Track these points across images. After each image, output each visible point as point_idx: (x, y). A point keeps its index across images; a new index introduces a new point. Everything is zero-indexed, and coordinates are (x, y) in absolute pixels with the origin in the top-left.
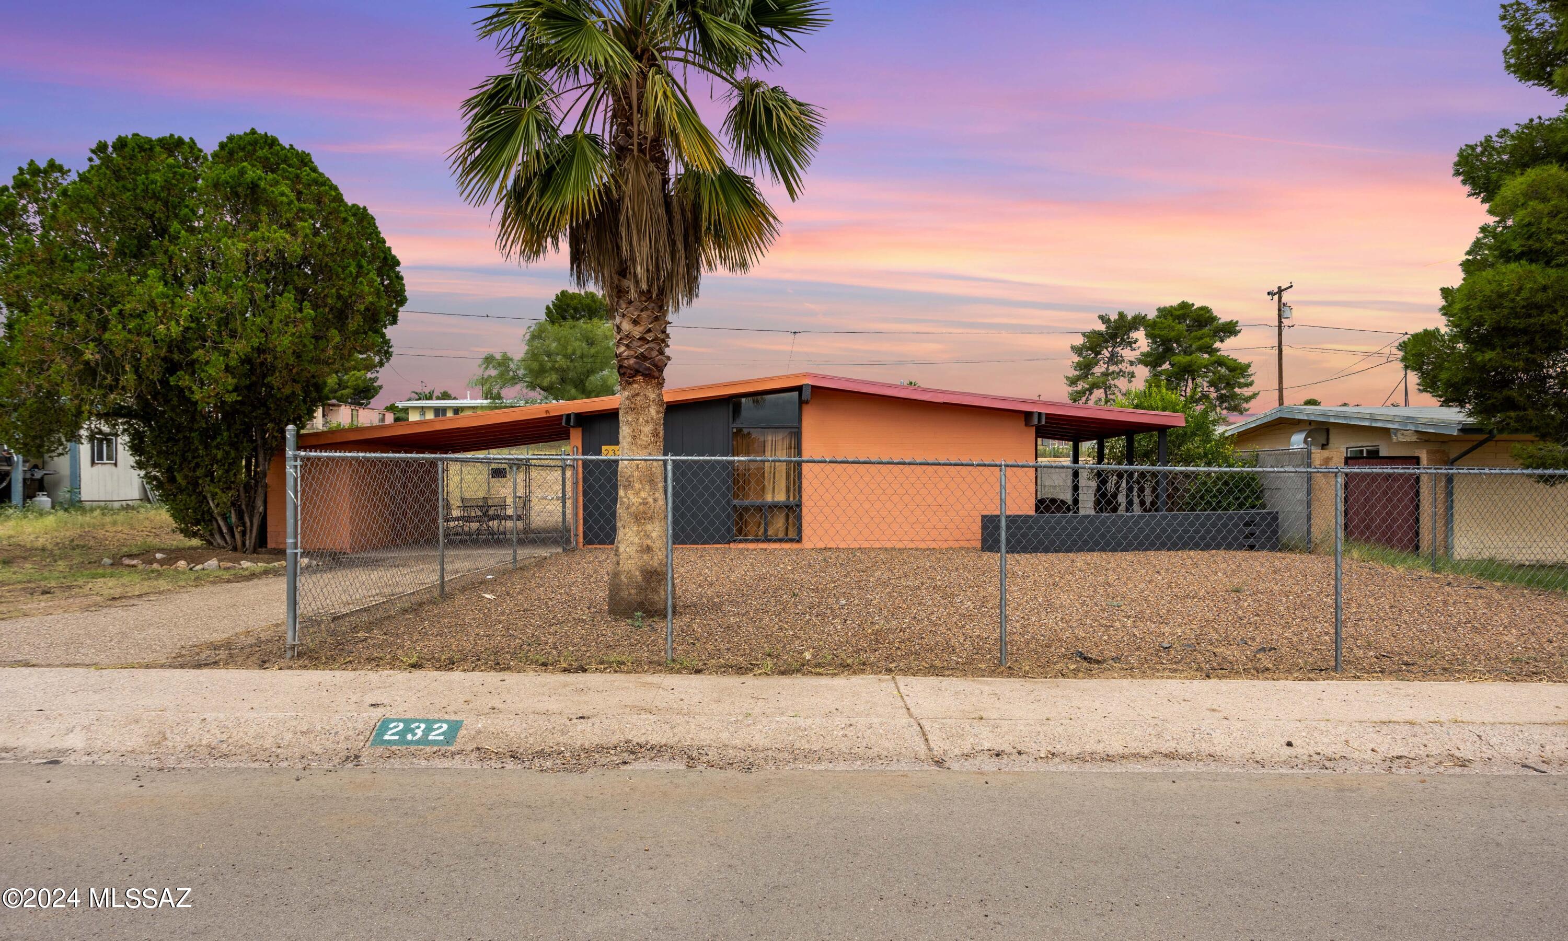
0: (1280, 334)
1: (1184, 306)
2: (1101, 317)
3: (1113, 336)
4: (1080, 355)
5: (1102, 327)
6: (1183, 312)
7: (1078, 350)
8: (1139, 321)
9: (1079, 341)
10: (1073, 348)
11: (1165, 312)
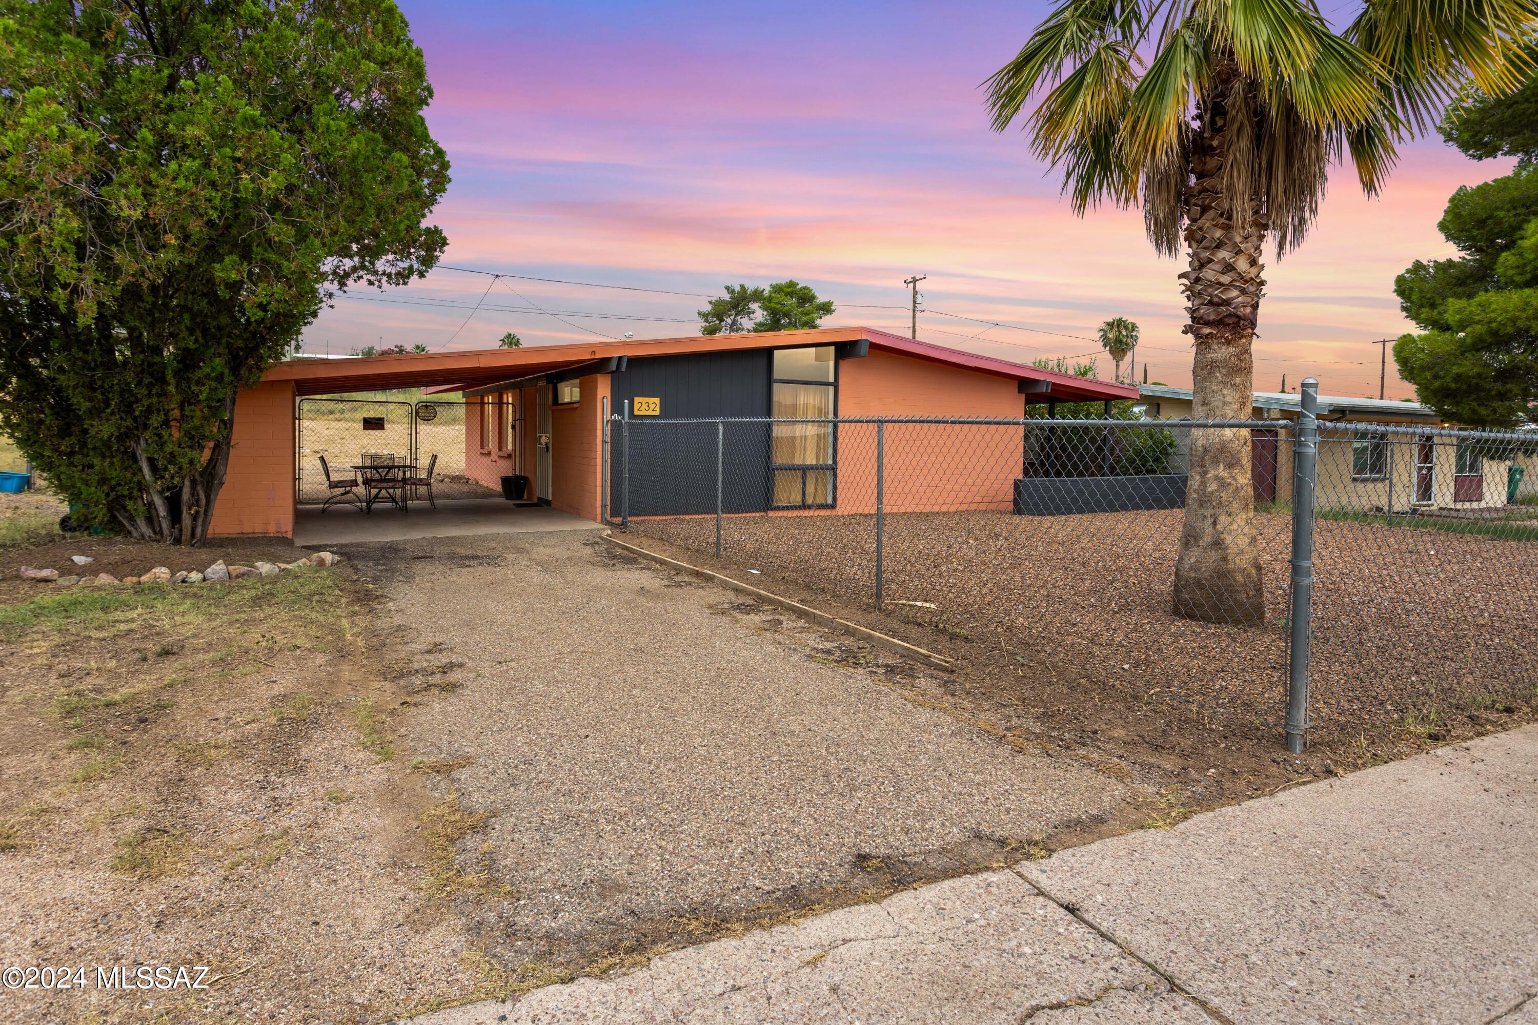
0: (914, 317)
1: (792, 284)
2: (727, 288)
3: (735, 307)
4: (706, 321)
5: (726, 296)
6: (789, 289)
7: (704, 316)
8: (757, 295)
9: (708, 308)
10: (700, 313)
11: (778, 289)
